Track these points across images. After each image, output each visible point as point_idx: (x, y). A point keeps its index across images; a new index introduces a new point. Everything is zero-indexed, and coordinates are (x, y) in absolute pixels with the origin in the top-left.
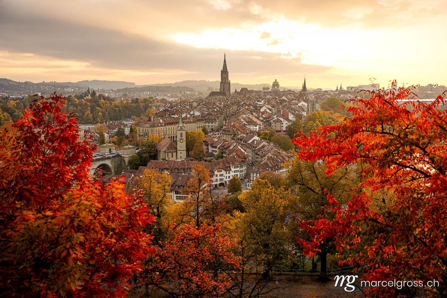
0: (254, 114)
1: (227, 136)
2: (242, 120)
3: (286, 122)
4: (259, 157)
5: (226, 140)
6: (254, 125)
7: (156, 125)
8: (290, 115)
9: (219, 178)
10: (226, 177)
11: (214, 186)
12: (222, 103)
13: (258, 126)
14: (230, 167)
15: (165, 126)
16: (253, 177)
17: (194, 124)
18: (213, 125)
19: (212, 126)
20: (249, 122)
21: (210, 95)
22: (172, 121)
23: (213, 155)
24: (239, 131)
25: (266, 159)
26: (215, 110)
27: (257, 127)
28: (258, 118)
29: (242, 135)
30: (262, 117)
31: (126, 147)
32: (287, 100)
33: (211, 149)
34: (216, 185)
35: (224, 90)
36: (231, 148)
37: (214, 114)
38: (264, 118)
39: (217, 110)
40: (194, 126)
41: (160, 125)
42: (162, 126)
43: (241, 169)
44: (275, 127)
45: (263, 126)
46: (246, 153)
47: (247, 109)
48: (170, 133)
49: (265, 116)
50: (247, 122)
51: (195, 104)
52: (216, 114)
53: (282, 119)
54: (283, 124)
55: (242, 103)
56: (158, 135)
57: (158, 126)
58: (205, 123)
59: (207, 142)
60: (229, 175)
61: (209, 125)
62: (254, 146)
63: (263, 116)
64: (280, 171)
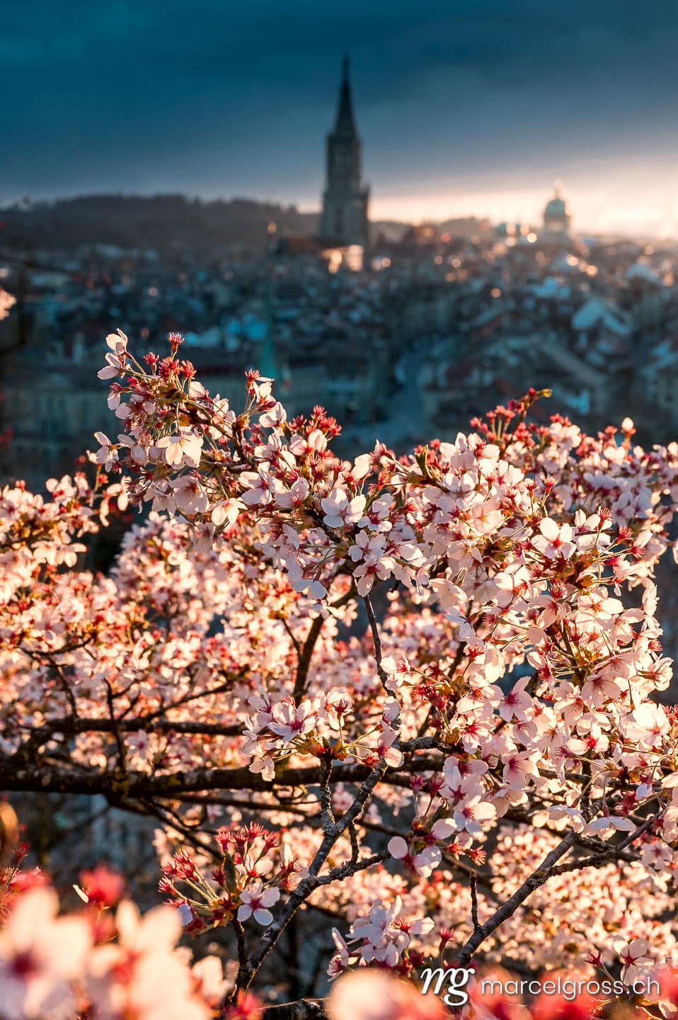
13: (583, 393)
27: (584, 400)
28: (581, 356)
30: (600, 352)
35: (339, 228)
38: (609, 357)
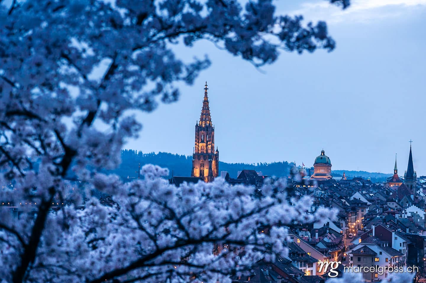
3: (385, 255)
6: (306, 261)
8: (396, 238)
13: (315, 265)
27: (314, 269)
30: (324, 242)
32: (365, 201)
35: (202, 173)
49: (330, 241)
53: (375, 249)
63: (326, 239)
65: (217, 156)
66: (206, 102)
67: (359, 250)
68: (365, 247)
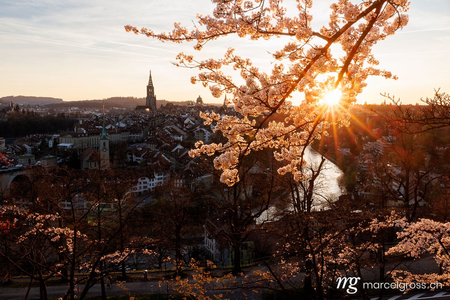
0: (178, 125)
1: (151, 146)
2: (166, 131)
3: (208, 132)
4: (182, 164)
5: (150, 149)
6: (178, 135)
7: (79, 135)
8: (212, 126)
9: (142, 185)
10: (150, 184)
11: (138, 194)
12: (148, 116)
13: (181, 136)
14: (154, 174)
15: (88, 136)
16: (177, 184)
17: (119, 135)
18: (138, 135)
19: (137, 137)
20: (173, 132)
21: (136, 109)
22: (96, 132)
23: (137, 164)
24: (163, 140)
25: (189, 166)
26: (141, 122)
27: (181, 138)
28: (182, 129)
29: (166, 144)
31: (47, 157)
33: (135, 158)
34: (140, 193)
35: (150, 104)
36: (155, 156)
37: (139, 126)
38: (188, 129)
39: (142, 122)
40: (119, 136)
41: (83, 135)
42: (85, 136)
43: (165, 177)
44: (198, 137)
45: (187, 136)
46: (169, 161)
47: (172, 121)
48: (94, 144)
50: (171, 132)
51: (121, 117)
52: (141, 125)
53: (204, 130)
54: (205, 134)
55: (167, 115)
56: (81, 145)
57: (81, 136)
58: (130, 134)
59: (131, 151)
60: (153, 182)
61: (135, 136)
62: (177, 155)
63: (187, 127)
64: (203, 177)
65: (155, 97)
66: (150, 77)
67: (198, 131)
68: (200, 130)
